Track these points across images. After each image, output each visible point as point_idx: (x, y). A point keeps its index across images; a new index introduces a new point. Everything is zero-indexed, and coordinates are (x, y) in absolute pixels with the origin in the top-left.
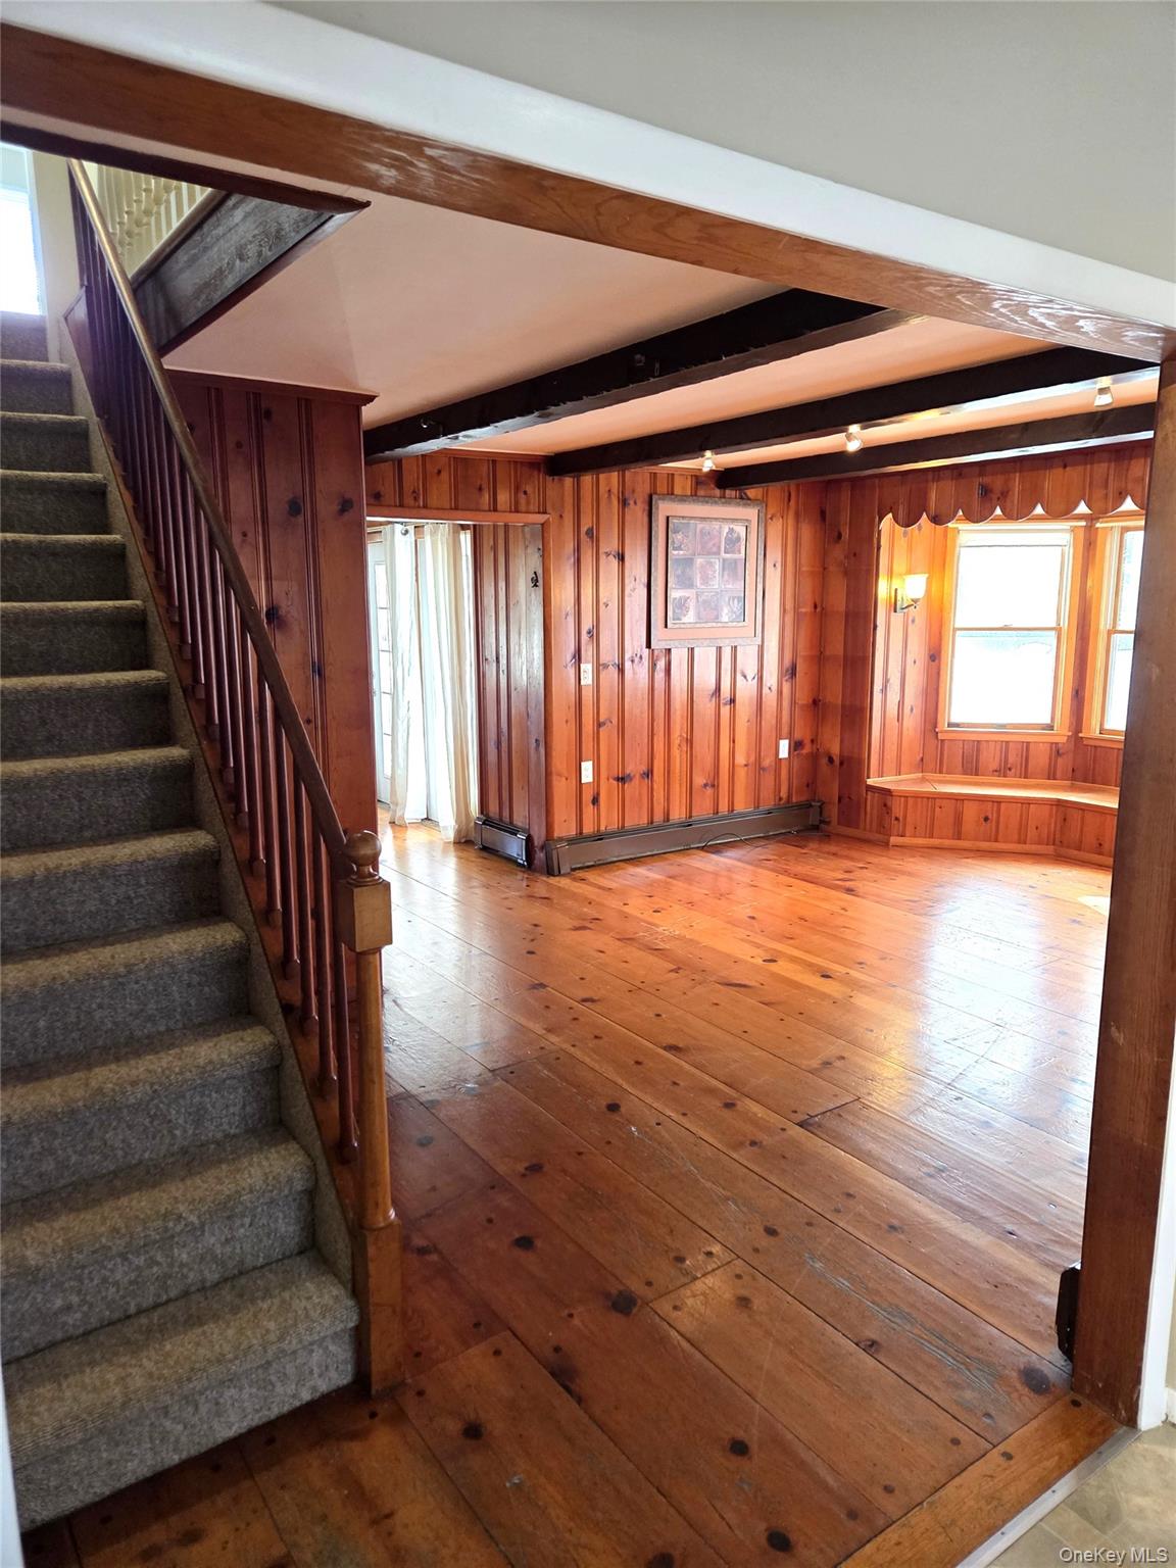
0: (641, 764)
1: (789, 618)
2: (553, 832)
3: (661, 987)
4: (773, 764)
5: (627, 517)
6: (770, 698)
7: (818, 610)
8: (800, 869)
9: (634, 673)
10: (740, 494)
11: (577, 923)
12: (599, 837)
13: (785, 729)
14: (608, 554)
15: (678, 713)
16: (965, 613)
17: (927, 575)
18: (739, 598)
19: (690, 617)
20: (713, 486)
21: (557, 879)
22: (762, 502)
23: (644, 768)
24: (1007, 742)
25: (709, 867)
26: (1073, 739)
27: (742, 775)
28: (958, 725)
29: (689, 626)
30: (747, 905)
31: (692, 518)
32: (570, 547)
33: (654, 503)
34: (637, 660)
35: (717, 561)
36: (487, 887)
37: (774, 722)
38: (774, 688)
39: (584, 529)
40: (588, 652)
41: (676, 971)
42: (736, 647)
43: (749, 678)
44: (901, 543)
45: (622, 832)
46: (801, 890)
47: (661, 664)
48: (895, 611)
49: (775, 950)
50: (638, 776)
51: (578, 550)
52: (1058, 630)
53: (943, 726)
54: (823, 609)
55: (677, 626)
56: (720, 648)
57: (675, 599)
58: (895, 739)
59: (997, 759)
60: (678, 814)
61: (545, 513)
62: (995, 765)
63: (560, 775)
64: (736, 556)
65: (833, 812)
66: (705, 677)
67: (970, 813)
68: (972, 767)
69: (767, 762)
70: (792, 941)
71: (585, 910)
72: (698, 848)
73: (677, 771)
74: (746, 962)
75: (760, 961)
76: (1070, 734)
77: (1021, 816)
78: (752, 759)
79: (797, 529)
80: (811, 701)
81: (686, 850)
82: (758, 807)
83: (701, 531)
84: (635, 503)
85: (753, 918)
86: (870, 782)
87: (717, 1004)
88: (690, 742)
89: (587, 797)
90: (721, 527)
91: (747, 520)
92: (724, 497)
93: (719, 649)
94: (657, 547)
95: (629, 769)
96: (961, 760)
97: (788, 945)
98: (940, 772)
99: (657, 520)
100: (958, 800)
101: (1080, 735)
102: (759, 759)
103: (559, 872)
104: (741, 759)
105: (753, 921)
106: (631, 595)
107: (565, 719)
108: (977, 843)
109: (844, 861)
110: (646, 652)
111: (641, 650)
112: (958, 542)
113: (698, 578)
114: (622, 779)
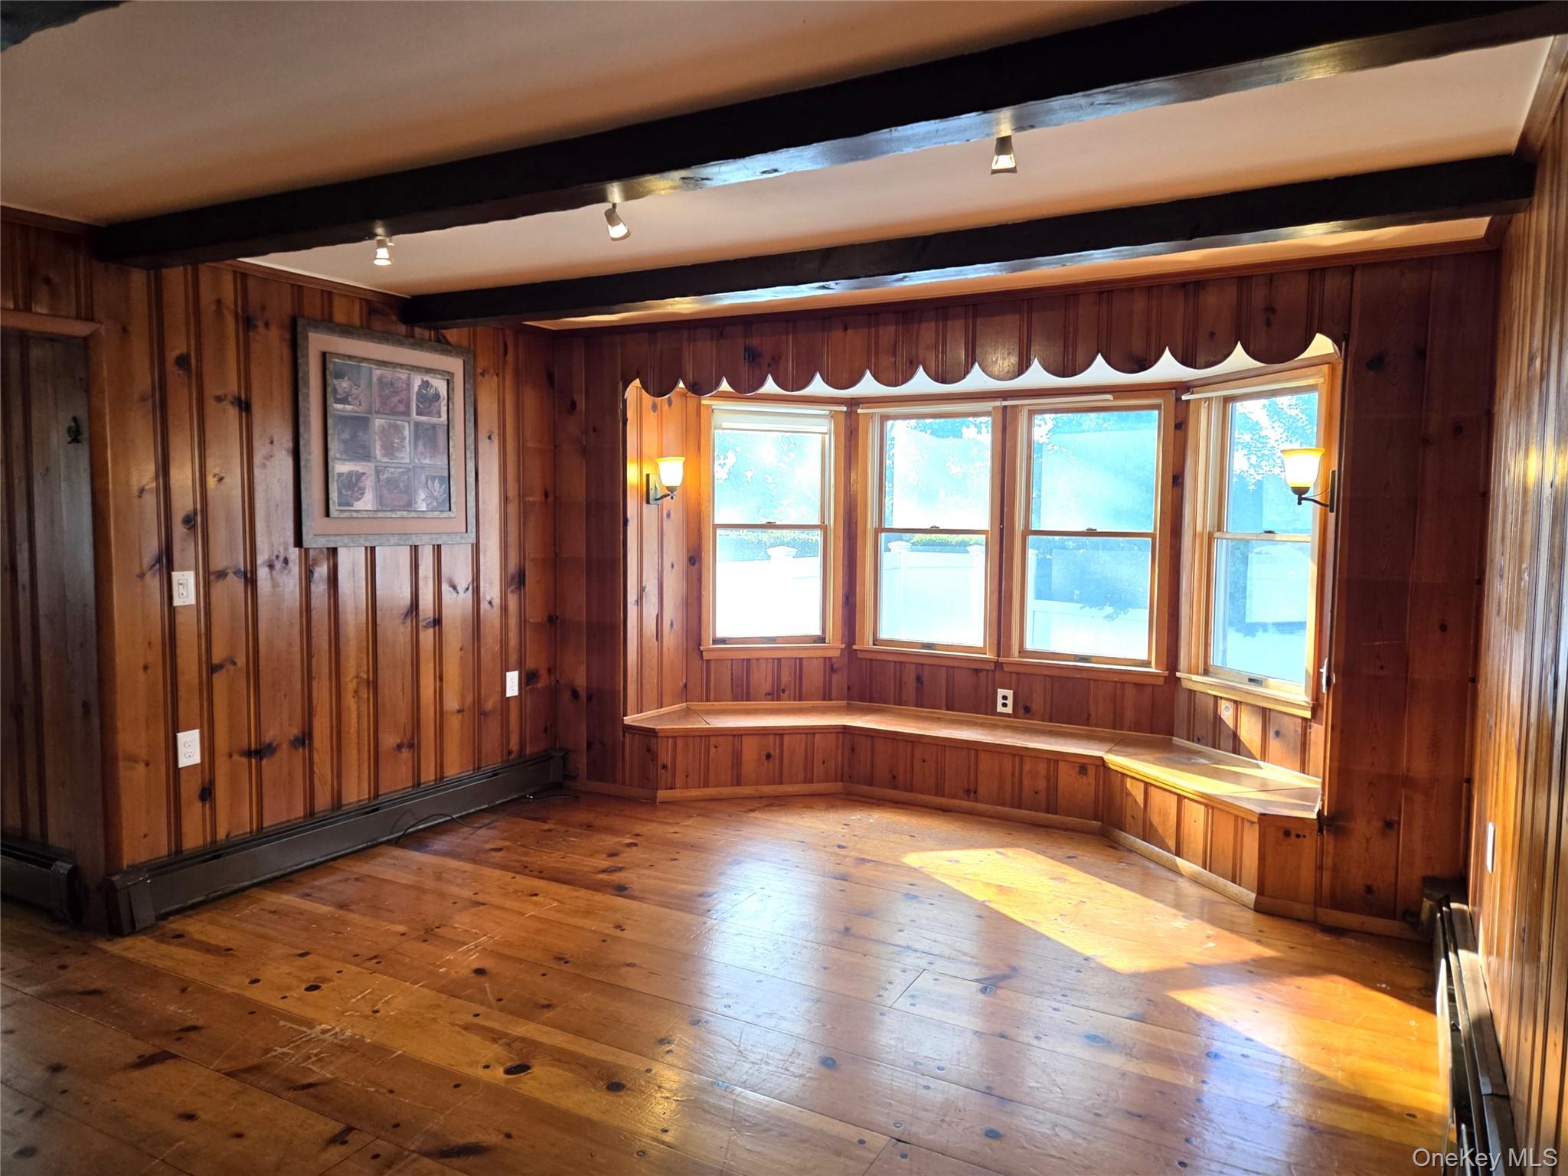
0: (290, 725)
1: (513, 508)
2: (121, 858)
4: (499, 706)
5: (256, 348)
6: (491, 615)
7: (550, 499)
8: (549, 859)
9: (275, 585)
10: (437, 335)
11: (146, 1048)
12: (215, 852)
13: (513, 657)
14: (219, 399)
15: (351, 643)
16: (724, 507)
17: (683, 459)
18: (441, 478)
19: (366, 503)
20: (394, 318)
21: (129, 942)
22: (467, 352)
23: (295, 731)
24: (779, 660)
25: (406, 878)
26: (846, 652)
27: (454, 724)
28: (723, 641)
29: (365, 515)
30: (471, 945)
31: (363, 360)
32: (143, 382)
33: (299, 329)
34: (278, 565)
35: (406, 425)
37: (497, 648)
38: (497, 601)
39: (172, 355)
40: (185, 548)
41: (341, 1138)
42: (439, 546)
43: (461, 588)
44: (651, 418)
45: (260, 836)
46: (552, 901)
47: (322, 571)
48: (648, 502)
49: (523, 1039)
50: (285, 746)
51: (161, 385)
52: (823, 527)
53: (707, 644)
54: (556, 498)
55: (345, 515)
56: (416, 547)
57: (340, 475)
58: (655, 662)
59: (770, 678)
60: (355, 792)
61: (91, 319)
62: (767, 687)
63: (133, 759)
64: (434, 420)
65: (581, 762)
66: (394, 588)
67: (751, 751)
68: (743, 692)
69: (491, 703)
70: (549, 1014)
71: (172, 1008)
72: (388, 843)
73: (353, 730)
74: (475, 1083)
75: (499, 1072)
76: (844, 646)
77: (806, 749)
78: (469, 699)
79: (518, 393)
80: (545, 618)
81: (371, 850)
82: (479, 768)
83: (380, 379)
84: (267, 325)
85: (480, 972)
86: (628, 720)
88: (373, 684)
89: (190, 789)
90: (409, 378)
91: (449, 373)
92: (413, 336)
93: (415, 549)
94: (307, 395)
95: (270, 734)
96: (730, 683)
97: (544, 1024)
98: (708, 700)
99: (306, 356)
100: (735, 736)
101: (855, 647)
102: (478, 701)
103: (134, 927)
104: (452, 703)
105: (483, 979)
106: (264, 466)
107: (141, 663)
108: (760, 788)
109: (604, 836)
110: (294, 553)
111: (286, 549)
112: (713, 423)
113: (378, 447)
114: (259, 752)
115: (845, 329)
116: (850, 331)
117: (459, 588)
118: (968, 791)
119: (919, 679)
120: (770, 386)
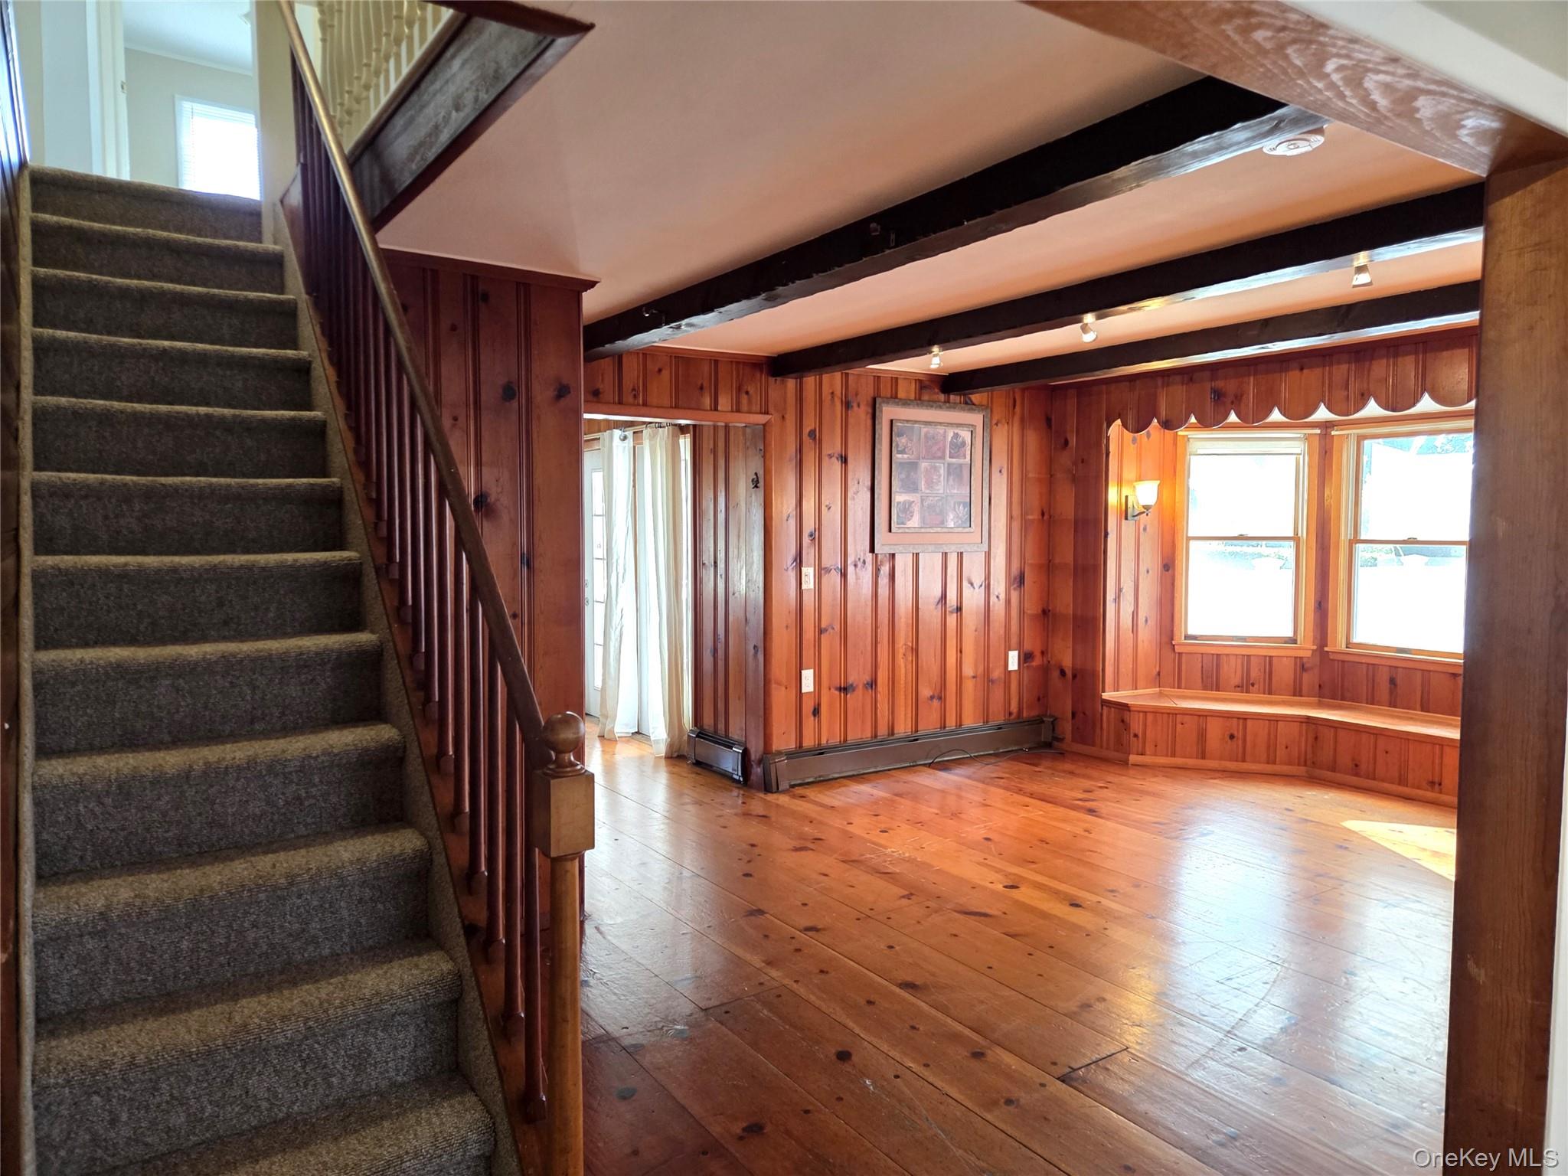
0: (864, 673)
1: (1016, 525)
2: (771, 745)
3: (892, 915)
4: (1003, 676)
5: (851, 420)
6: (998, 607)
7: (1046, 517)
8: (1035, 788)
9: (857, 578)
10: (965, 399)
11: (797, 844)
12: (820, 751)
13: (1014, 640)
14: (830, 456)
15: (903, 620)
16: (1198, 522)
17: (1158, 482)
18: (965, 503)
19: (914, 522)
20: (937, 390)
21: (775, 796)
22: (987, 408)
23: (867, 678)
24: (1249, 656)
25: (938, 785)
26: (1318, 653)
27: (969, 686)
28: (1195, 638)
29: (913, 530)
31: (916, 422)
32: (791, 448)
33: (877, 406)
34: (860, 564)
35: (942, 465)
36: (699, 803)
37: (1002, 632)
38: (1002, 596)
39: (806, 431)
40: (809, 555)
41: (908, 897)
42: (962, 553)
43: (976, 584)
44: (1131, 449)
45: (844, 745)
46: (1038, 811)
47: (885, 569)
48: (1126, 519)
49: (1015, 874)
50: (861, 687)
51: (800, 450)
52: (1296, 539)
53: (1179, 639)
54: (1050, 516)
55: (901, 531)
56: (946, 553)
57: (898, 503)
58: (1130, 651)
59: (1239, 673)
60: (903, 728)
61: (767, 413)
62: (1236, 680)
63: (779, 684)
64: (961, 461)
65: (1067, 728)
66: (930, 588)
67: (1214, 731)
68: (1212, 681)
69: (997, 674)
70: (1034, 866)
71: (806, 829)
72: (924, 765)
73: (902, 682)
74: (985, 888)
75: (1000, 887)
76: (1315, 647)
77: (1269, 734)
78: (981, 669)
79: (1023, 436)
80: (1040, 611)
81: (912, 767)
82: (987, 722)
83: (926, 435)
84: (859, 406)
85: (988, 839)
86: (1106, 696)
87: (956, 936)
88: (915, 650)
89: (808, 707)
90: (945, 432)
91: (973, 426)
92: (949, 402)
93: (945, 555)
94: (880, 450)
95: (852, 679)
96: (1200, 674)
97: (1031, 870)
98: (1179, 687)
99: (881, 423)
100: (1200, 716)
101: (1326, 649)
102: (987, 671)
103: (778, 788)
104: (968, 670)
105: (989, 843)
106: (853, 499)
107: (785, 625)
108: (1223, 762)
109: (1082, 780)
110: (869, 556)
111: (865, 554)
112: (1189, 450)
113: (923, 483)
114: (844, 689)
115: (1302, 369)
116: (1305, 371)
117: (975, 585)
118: (1432, 783)
119: (1392, 681)
120: (1233, 418)
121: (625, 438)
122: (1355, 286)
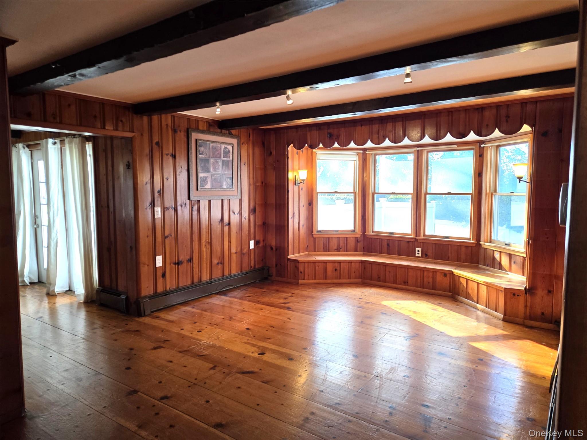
0: (187, 255)
1: (252, 187)
2: (141, 294)
3: (207, 381)
4: (248, 252)
5: (177, 138)
6: (245, 222)
7: (264, 184)
8: (266, 299)
10: (229, 132)
11: (155, 345)
12: (166, 293)
13: (252, 236)
14: (167, 155)
15: (204, 230)
16: (320, 187)
17: (307, 170)
18: (230, 178)
19: (208, 186)
20: (216, 127)
21: (143, 318)
22: (238, 137)
23: (188, 257)
24: (339, 238)
25: (221, 303)
26: (363, 236)
27: (234, 257)
28: (320, 231)
29: (208, 190)
30: (244, 322)
31: (207, 141)
32: (147, 151)
33: (189, 132)
34: (183, 205)
35: (220, 161)
36: (103, 327)
37: (247, 233)
38: (247, 218)
39: (154, 141)
40: (158, 201)
41: (213, 368)
42: (229, 200)
43: (236, 213)
44: (296, 157)
45: (178, 289)
46: (267, 311)
47: (195, 207)
48: (295, 185)
49: (262, 346)
50: (185, 262)
51: (152, 151)
52: (354, 192)
53: (315, 232)
54: (265, 184)
55: (203, 190)
56: (223, 200)
57: (201, 177)
58: (297, 238)
59: (336, 245)
60: (205, 278)
61: (133, 132)
62: (335, 247)
63: (144, 264)
64: (228, 159)
65: (274, 271)
66: (216, 214)
67: (330, 268)
68: (327, 249)
69: (245, 251)
70: (270, 341)
71: (160, 335)
72: (215, 294)
73: (205, 258)
74: (250, 357)
75: (256, 355)
76: (362, 233)
77: (349, 267)
78: (239, 249)
79: (253, 149)
80: (262, 223)
81: (210, 295)
82: (242, 271)
83: (212, 147)
84: (180, 131)
85: (248, 329)
86: (289, 257)
87: (239, 388)
88: (210, 243)
89: (159, 273)
90: (221, 146)
91: (232, 144)
92: (222, 133)
93: (222, 201)
94: (192, 153)
95: (181, 258)
96: (322, 246)
97: (268, 343)
98: (315, 251)
99: (191, 140)
100: (324, 263)
101: (365, 234)
102: (241, 250)
103: (145, 314)
104: (233, 250)
105: (249, 331)
106: (179, 175)
107: (146, 236)
108: (333, 280)
109: (282, 294)
110: (188, 202)
111: (186, 201)
112: (317, 158)
113: (212, 168)
114: (178, 263)
116: (363, 127)
117: (235, 213)
118: (405, 282)
119: (388, 245)
120: (336, 145)
121: (55, 143)
122: (405, 83)
